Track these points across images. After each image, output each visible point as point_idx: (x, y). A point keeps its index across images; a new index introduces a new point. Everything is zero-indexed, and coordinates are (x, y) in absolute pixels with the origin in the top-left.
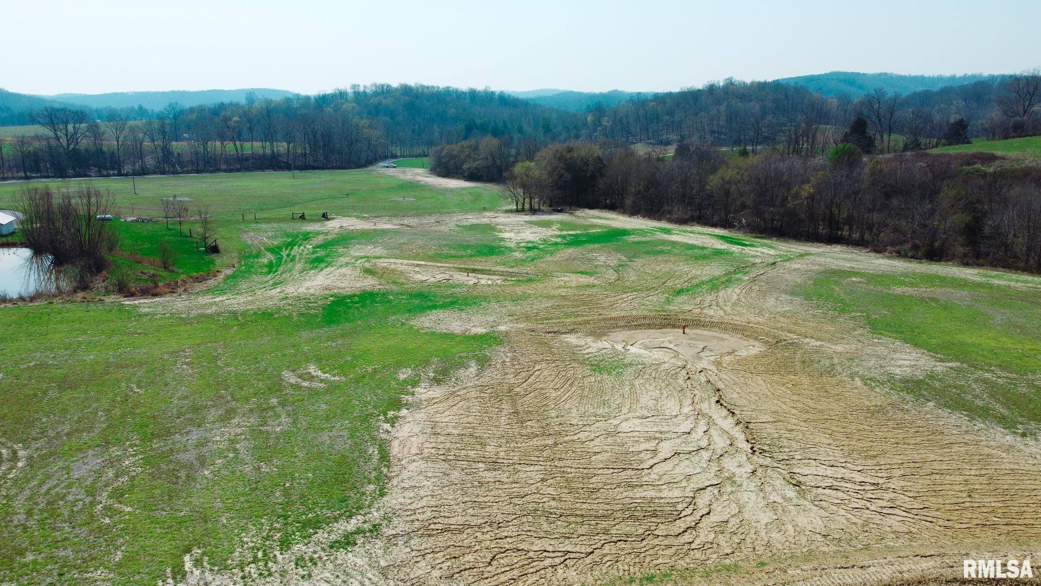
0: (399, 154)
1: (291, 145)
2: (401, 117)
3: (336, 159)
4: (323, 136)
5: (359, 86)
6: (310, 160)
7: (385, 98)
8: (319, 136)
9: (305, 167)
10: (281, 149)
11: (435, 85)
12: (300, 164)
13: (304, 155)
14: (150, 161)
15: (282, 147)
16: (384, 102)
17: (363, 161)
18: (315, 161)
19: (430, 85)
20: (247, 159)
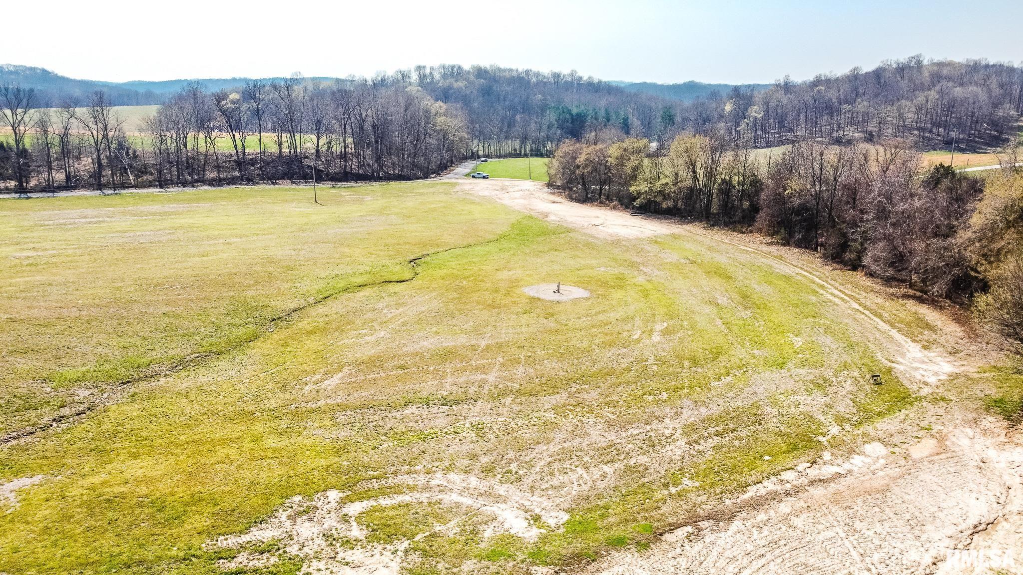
0: (481, 153)
1: (323, 140)
2: (476, 105)
3: (394, 164)
4: (374, 126)
5: (424, 67)
6: (353, 166)
7: (457, 81)
8: (368, 127)
9: (345, 177)
10: (308, 145)
11: (514, 67)
12: (337, 170)
13: (344, 156)
14: (85, 166)
15: (308, 142)
16: (456, 85)
17: (433, 166)
18: (361, 166)
19: (508, 67)
20: (253, 162)
